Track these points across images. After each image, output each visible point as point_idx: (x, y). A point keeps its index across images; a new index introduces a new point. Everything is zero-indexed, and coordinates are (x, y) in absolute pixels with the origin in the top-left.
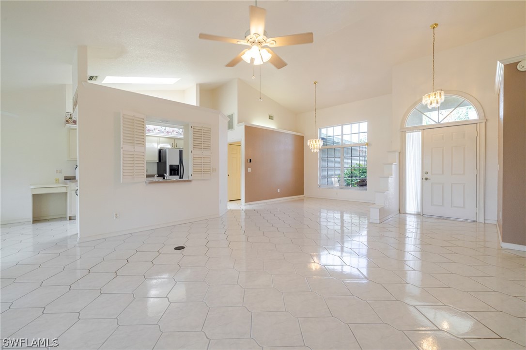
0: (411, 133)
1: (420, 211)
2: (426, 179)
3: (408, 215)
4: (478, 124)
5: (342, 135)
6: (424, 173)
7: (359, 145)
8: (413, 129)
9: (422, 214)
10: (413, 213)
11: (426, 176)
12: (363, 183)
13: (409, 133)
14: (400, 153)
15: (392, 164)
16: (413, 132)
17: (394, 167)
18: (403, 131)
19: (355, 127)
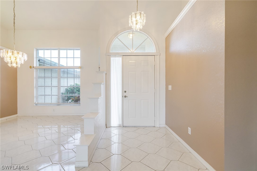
0: (114, 58)
1: (121, 124)
2: (125, 97)
3: (112, 128)
4: (156, 56)
5: (59, 58)
6: (124, 92)
7: (74, 68)
8: (116, 55)
9: (122, 126)
10: (116, 125)
11: (125, 94)
12: (77, 100)
13: (113, 58)
14: (106, 74)
15: (101, 84)
16: (116, 57)
17: (103, 87)
18: (109, 55)
19: (70, 53)
